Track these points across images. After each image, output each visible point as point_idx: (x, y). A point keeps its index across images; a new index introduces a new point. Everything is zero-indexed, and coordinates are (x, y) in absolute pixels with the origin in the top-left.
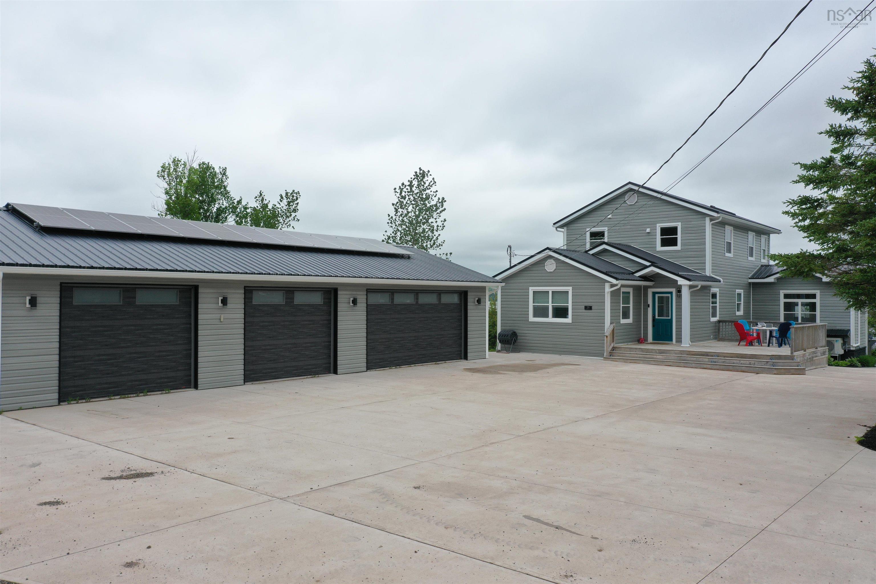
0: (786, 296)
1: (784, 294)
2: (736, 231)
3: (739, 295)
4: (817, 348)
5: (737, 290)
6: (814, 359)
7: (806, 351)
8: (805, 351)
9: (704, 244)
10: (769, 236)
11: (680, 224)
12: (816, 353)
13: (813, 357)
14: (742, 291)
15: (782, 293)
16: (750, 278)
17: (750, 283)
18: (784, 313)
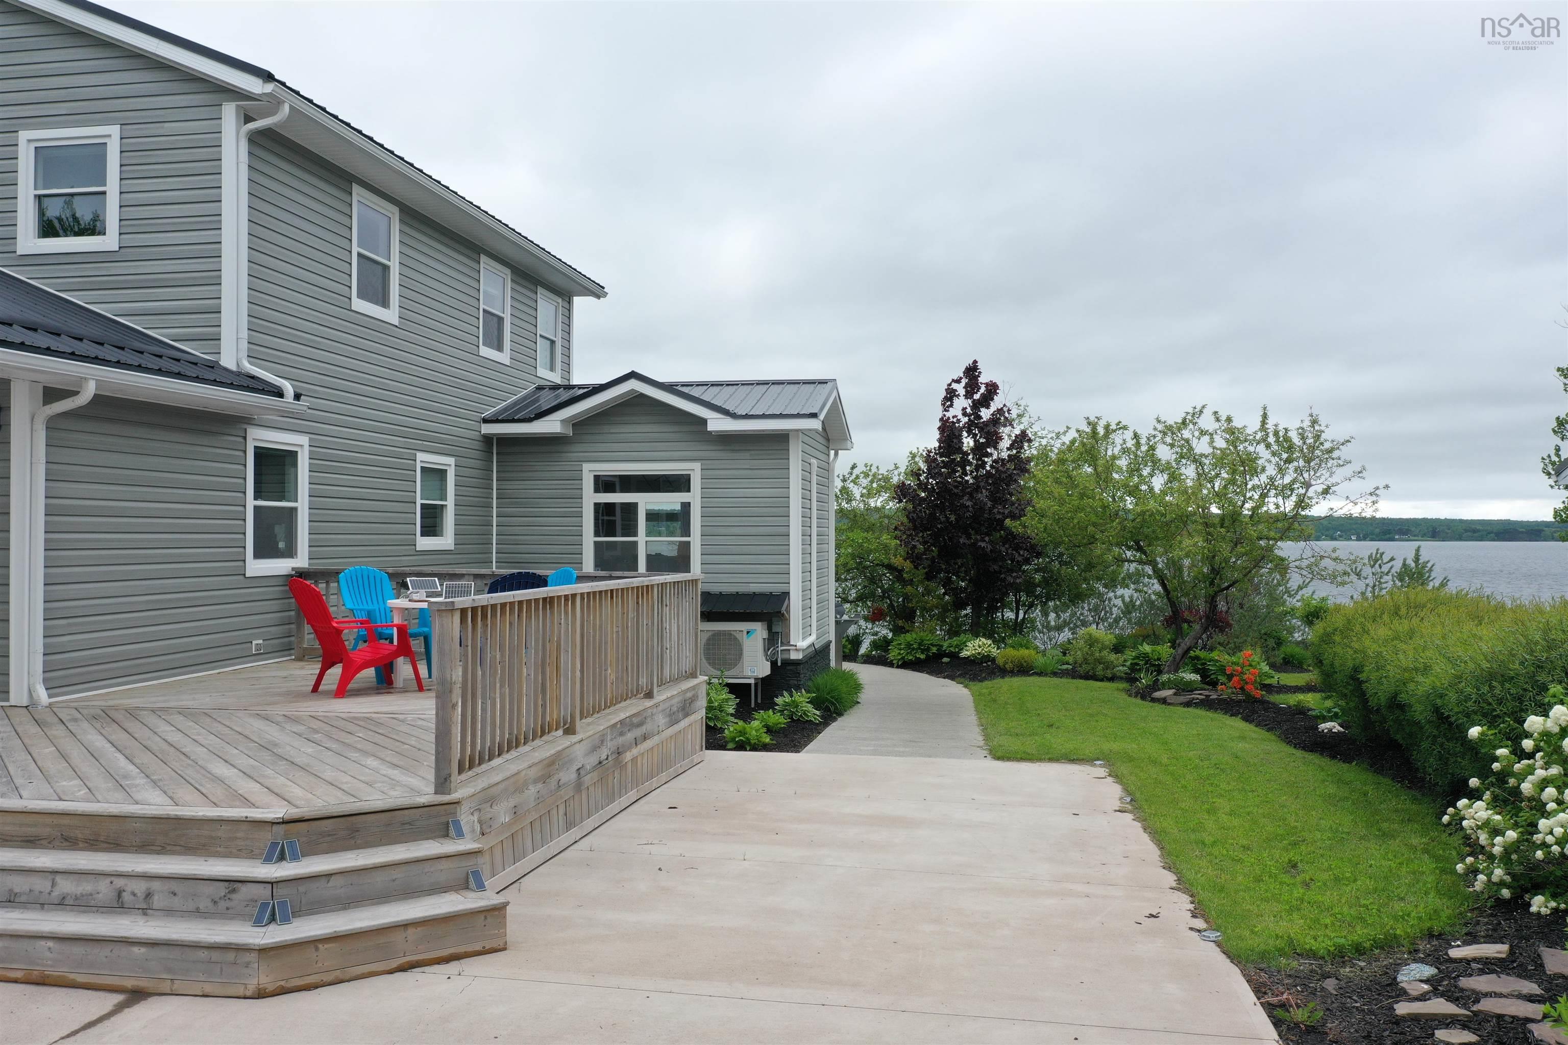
0: (604, 484)
1: (595, 476)
2: (411, 226)
3: (436, 475)
4: (649, 695)
5: (421, 457)
6: (628, 756)
7: (574, 733)
8: (570, 731)
9: (214, 223)
10: (570, 302)
11: (114, 131)
12: (640, 724)
13: (619, 753)
14: (451, 461)
15: (589, 472)
16: (485, 421)
17: (488, 440)
18: (595, 542)
